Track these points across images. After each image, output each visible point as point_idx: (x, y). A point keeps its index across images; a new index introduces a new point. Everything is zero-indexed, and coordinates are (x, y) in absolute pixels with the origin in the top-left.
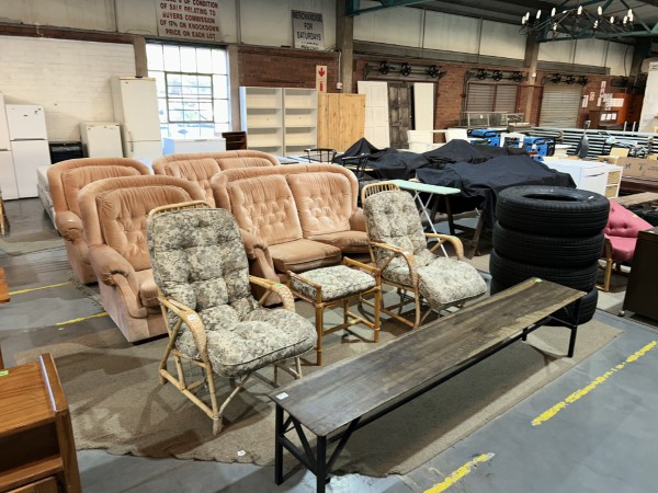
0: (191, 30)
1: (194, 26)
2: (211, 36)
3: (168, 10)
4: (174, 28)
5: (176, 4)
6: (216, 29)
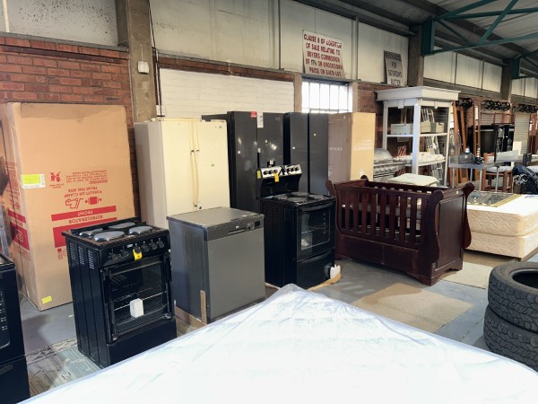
0: (326, 69)
1: (327, 65)
2: (338, 74)
3: (310, 50)
4: (314, 66)
5: (316, 44)
6: (340, 67)
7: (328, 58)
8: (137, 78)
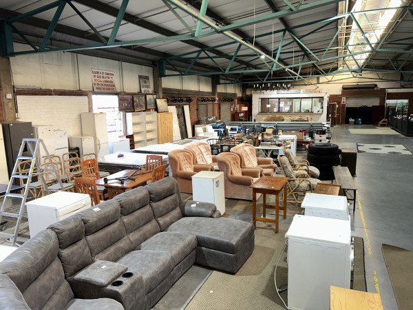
0: (105, 87)
1: (106, 85)
2: (113, 89)
3: (96, 78)
4: (99, 86)
5: (99, 75)
6: (114, 86)
7: (107, 81)
8: (6, 101)
